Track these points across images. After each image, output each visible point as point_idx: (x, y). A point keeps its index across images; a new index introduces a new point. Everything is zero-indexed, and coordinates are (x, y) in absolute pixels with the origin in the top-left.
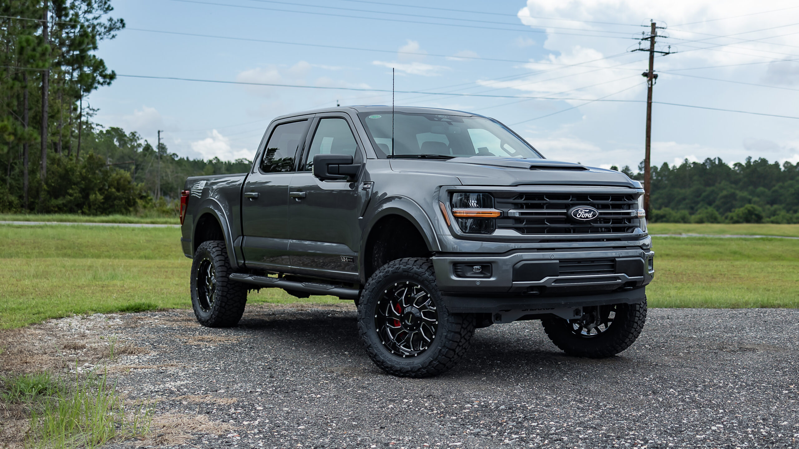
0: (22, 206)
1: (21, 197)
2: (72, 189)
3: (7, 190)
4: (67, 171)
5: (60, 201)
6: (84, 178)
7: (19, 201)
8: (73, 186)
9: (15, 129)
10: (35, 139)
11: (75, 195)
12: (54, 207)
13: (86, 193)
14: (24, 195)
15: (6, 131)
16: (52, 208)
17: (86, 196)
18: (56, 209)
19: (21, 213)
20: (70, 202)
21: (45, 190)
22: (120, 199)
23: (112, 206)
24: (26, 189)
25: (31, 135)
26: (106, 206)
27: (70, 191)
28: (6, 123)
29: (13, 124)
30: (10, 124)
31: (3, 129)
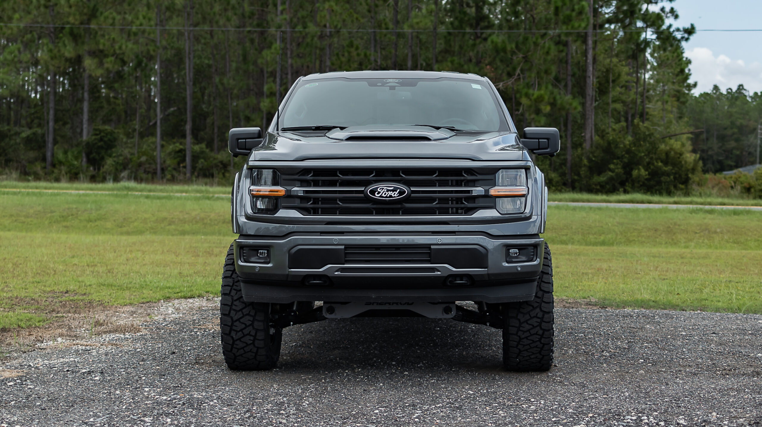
0: (565, 184)
1: (563, 175)
2: (613, 163)
3: (547, 166)
4: (609, 143)
5: (602, 178)
6: (628, 151)
7: (560, 178)
8: (615, 161)
9: (555, 99)
10: (575, 108)
11: (617, 170)
12: (596, 185)
13: (628, 167)
14: (566, 172)
15: (542, 101)
16: (594, 186)
17: (629, 173)
18: (598, 187)
19: (560, 191)
20: (611, 179)
21: (585, 165)
22: (668, 175)
23: (659, 183)
24: (569, 165)
25: (571, 104)
26: (652, 183)
27: (612, 166)
28: (542, 92)
29: (552, 93)
30: (548, 93)
31: (540, 99)
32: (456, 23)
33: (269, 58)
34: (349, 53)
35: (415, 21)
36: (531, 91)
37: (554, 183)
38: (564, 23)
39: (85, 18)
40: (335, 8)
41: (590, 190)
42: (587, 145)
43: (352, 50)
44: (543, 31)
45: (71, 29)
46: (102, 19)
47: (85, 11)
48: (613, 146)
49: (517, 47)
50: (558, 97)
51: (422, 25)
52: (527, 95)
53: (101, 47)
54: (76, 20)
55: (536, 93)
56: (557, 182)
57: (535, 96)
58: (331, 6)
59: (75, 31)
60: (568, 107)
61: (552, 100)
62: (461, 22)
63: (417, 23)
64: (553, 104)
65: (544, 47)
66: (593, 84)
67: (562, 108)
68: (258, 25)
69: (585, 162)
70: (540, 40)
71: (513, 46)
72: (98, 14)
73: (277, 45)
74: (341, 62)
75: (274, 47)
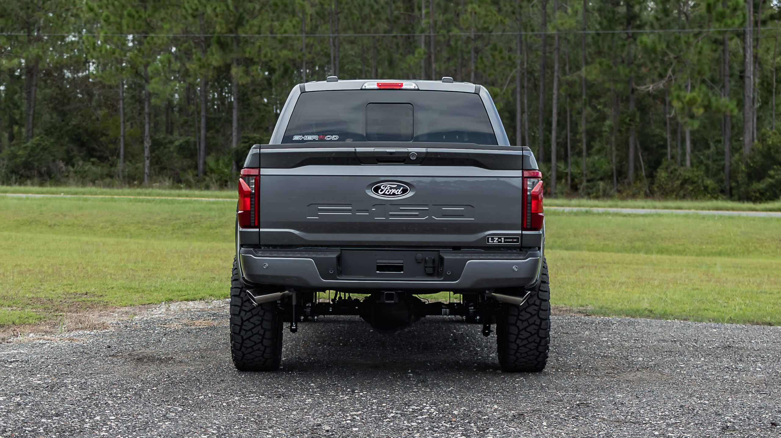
0: (722, 191)
1: (721, 181)
2: (774, 169)
3: (702, 173)
4: (769, 148)
5: (762, 185)
7: (716, 185)
8: (775, 167)
9: (709, 101)
10: (732, 111)
11: (777, 177)
12: (755, 192)
14: (724, 178)
15: (695, 103)
16: (753, 194)
18: (758, 195)
19: (716, 198)
20: (771, 186)
21: (742, 171)
24: (726, 171)
25: (727, 107)
27: (771, 172)
28: (695, 94)
29: (706, 95)
30: (702, 95)
31: (692, 102)
32: (605, 23)
33: (412, 63)
34: (493, 56)
35: (559, 21)
36: (682, 94)
37: (709, 190)
38: (718, 20)
39: (232, 26)
40: (478, 10)
41: (748, 198)
42: (746, 151)
43: (497, 53)
44: (697, 30)
45: (219, 38)
46: (248, 27)
47: (232, 19)
48: (772, 151)
49: (668, 47)
50: (713, 99)
51: (567, 26)
52: (679, 98)
53: (247, 55)
54: (222, 29)
55: (689, 95)
56: (713, 189)
57: (687, 98)
58: (473, 9)
59: (222, 39)
60: (723, 109)
61: (706, 103)
62: (610, 21)
63: (562, 24)
64: (707, 108)
65: (696, 47)
66: (754, 84)
67: (718, 111)
68: (404, 29)
69: (743, 168)
70: (692, 39)
71: (664, 46)
72: (244, 22)
73: (422, 49)
74: (485, 66)
75: (417, 51)
